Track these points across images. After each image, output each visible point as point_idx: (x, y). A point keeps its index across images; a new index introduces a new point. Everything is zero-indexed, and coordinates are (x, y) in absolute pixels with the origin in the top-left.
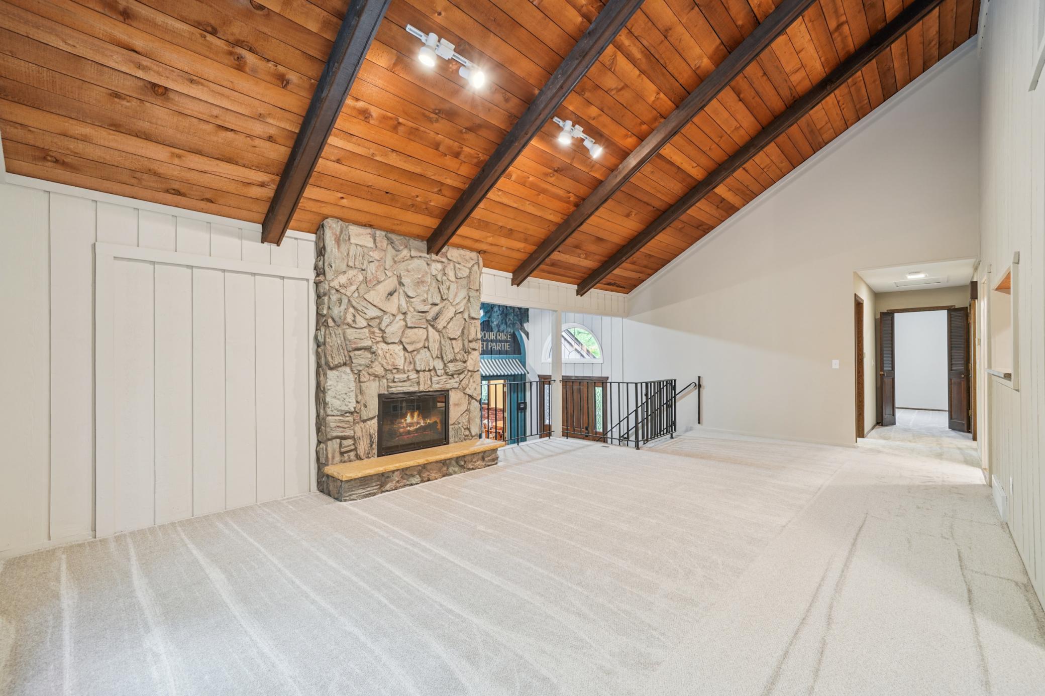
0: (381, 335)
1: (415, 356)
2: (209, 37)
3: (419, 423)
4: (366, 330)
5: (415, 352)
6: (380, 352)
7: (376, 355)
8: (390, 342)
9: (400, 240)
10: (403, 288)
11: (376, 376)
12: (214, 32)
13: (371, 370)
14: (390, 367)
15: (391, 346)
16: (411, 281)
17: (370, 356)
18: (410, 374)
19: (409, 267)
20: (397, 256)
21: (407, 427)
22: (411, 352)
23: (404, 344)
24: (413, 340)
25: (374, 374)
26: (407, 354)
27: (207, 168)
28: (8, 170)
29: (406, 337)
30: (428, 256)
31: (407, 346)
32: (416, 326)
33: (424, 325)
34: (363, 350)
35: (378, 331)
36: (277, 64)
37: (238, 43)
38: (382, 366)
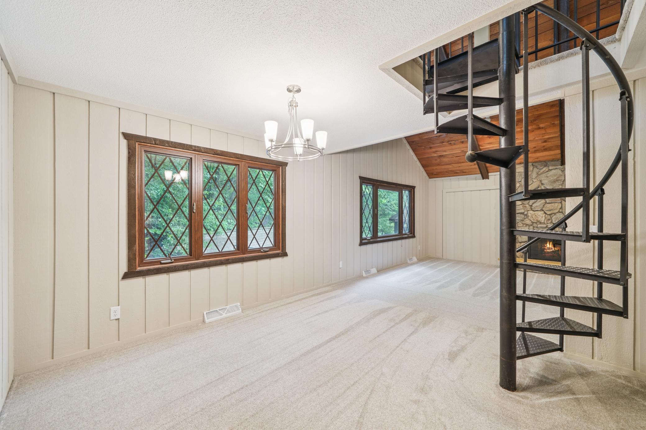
0: (530, 207)
1: (553, 216)
2: (443, 143)
3: (552, 249)
4: (521, 206)
5: (553, 215)
6: (529, 215)
7: (527, 216)
8: (535, 210)
9: (541, 164)
10: (544, 185)
11: (527, 225)
12: (443, 142)
13: (523, 222)
14: (535, 221)
15: (536, 212)
16: (548, 181)
17: (523, 216)
18: (548, 225)
19: (548, 175)
20: (539, 172)
21: (547, 249)
22: (550, 215)
23: (544, 211)
24: (551, 209)
25: (526, 224)
26: (546, 216)
27: (460, 166)
28: (430, 178)
29: (546, 208)
30: (562, 167)
31: (546, 212)
32: (553, 202)
33: (559, 201)
34: (520, 214)
35: (528, 206)
36: (458, 140)
37: (448, 142)
38: (531, 220)
